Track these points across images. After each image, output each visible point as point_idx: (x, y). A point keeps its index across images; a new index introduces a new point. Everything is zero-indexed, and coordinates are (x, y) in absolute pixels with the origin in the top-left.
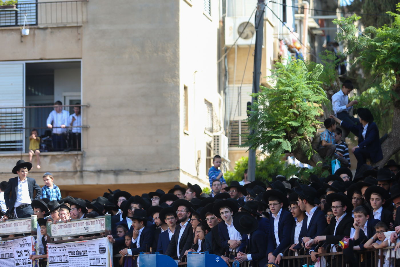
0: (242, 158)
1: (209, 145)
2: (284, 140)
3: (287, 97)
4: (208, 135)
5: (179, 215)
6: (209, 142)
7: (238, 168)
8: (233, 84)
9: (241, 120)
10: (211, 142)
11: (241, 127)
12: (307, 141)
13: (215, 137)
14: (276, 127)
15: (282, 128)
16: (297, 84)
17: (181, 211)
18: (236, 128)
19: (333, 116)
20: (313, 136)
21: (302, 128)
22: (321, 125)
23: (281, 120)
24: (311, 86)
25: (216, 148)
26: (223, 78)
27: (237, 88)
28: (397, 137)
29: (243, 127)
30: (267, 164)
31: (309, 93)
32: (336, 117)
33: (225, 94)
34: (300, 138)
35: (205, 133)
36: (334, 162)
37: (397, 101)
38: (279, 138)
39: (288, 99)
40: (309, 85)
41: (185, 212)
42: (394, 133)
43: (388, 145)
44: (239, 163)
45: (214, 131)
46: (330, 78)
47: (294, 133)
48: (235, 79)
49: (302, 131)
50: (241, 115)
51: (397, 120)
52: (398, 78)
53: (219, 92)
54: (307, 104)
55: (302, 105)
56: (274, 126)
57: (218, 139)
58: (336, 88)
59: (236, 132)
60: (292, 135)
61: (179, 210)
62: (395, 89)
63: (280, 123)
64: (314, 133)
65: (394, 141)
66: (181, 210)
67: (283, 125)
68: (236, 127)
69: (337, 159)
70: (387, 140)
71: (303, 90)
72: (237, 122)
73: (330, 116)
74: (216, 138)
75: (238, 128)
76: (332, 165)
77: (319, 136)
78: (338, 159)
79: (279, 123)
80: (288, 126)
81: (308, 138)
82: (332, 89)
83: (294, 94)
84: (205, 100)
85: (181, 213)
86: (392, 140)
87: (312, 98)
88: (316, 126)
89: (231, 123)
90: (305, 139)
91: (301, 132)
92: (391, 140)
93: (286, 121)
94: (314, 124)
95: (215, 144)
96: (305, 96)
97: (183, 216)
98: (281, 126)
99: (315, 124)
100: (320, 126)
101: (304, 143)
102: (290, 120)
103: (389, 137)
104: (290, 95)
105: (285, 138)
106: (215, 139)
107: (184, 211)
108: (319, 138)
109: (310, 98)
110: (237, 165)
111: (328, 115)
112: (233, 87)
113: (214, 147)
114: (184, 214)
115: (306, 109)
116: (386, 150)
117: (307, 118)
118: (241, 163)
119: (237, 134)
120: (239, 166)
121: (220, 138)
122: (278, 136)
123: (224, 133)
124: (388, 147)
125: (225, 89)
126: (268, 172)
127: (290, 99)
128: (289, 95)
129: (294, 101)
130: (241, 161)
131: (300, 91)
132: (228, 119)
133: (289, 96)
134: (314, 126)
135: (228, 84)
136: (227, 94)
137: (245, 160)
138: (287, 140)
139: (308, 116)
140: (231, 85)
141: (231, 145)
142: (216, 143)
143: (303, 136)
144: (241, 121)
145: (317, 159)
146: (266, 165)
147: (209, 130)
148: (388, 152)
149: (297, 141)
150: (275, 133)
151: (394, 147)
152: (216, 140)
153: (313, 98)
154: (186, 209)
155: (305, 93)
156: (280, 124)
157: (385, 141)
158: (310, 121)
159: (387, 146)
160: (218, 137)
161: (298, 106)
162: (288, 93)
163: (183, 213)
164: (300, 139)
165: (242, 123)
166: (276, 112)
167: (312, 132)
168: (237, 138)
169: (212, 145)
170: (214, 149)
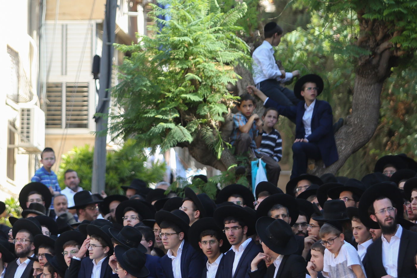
0: (74, 150)
1: (13, 124)
2: (176, 125)
3: (182, 54)
4: (12, 107)
5: (17, 246)
6: (11, 119)
7: (66, 166)
8: (54, 19)
9: (66, 83)
10: (15, 120)
11: (66, 94)
12: (212, 127)
13: (23, 110)
14: (163, 104)
15: (173, 105)
16: (199, 33)
17: (22, 240)
18: (56, 96)
19: (252, 86)
20: (221, 119)
21: (204, 106)
22: (236, 101)
23: (169, 91)
24: (221, 35)
25: (25, 130)
26: (37, 9)
27: (60, 27)
28: (360, 124)
29: (69, 94)
30: (117, 161)
31: (218, 47)
32: (258, 88)
33: (40, 36)
34: (200, 122)
35: (7, 104)
36: (255, 164)
37: (361, 65)
38: (166, 121)
39: (183, 57)
40: (218, 35)
41: (27, 243)
42: (355, 118)
43: (344, 137)
44: (69, 157)
45: (20, 99)
46: (249, 23)
47: (191, 114)
48: (58, 11)
49: (205, 111)
50: (66, 74)
51: (361, 97)
52: (364, 27)
53: (30, 33)
54: (212, 67)
55: (205, 68)
56: (159, 101)
57: (28, 115)
58: (257, 40)
59: (57, 103)
60: (187, 116)
61: (17, 239)
62: (358, 44)
63: (168, 97)
64: (224, 114)
65: (355, 131)
66: (20, 239)
67: (173, 101)
68: (58, 94)
69: (260, 160)
70: (343, 130)
71: (208, 42)
72: (58, 85)
73: (248, 87)
74: (26, 113)
75: (61, 96)
76: (253, 168)
77: (231, 120)
78: (262, 159)
79: (166, 96)
80: (181, 102)
81: (213, 123)
82: (252, 42)
83: (193, 49)
84: (9, 47)
85: (21, 243)
86: (351, 129)
87: (221, 56)
88: (228, 103)
89: (49, 87)
90: (208, 123)
91: (202, 113)
92: (349, 129)
93: (178, 93)
94: (223, 100)
95: (22, 124)
96: (211, 52)
97: (24, 249)
98: (169, 102)
99: (225, 100)
100: (234, 103)
101: (207, 130)
102: (186, 93)
103: (346, 124)
104: (186, 51)
105: (177, 121)
106: (23, 115)
107: (26, 240)
108: (231, 124)
109: (219, 57)
110: (64, 162)
111: (245, 84)
112: (55, 25)
113: (22, 128)
114: (26, 245)
115: (213, 74)
116: (341, 146)
117: (212, 90)
118: (71, 158)
119: (58, 106)
120: (68, 163)
121: (32, 113)
122: (166, 118)
123: (39, 104)
124: (344, 141)
125: (39, 28)
126: (119, 174)
127: (186, 58)
128: (184, 50)
129: (193, 62)
130: (73, 155)
131: (202, 44)
132: (44, 80)
133: (184, 53)
134: (224, 103)
135: (46, 19)
136: (44, 36)
137: (79, 152)
138: (181, 125)
139: (215, 86)
140: (49, 22)
141: (48, 125)
142: (25, 121)
143: (205, 120)
144: (67, 85)
145: (228, 158)
146: (115, 163)
147: (12, 98)
148: (344, 149)
149: (195, 127)
150: (160, 114)
151: (354, 142)
152: (26, 117)
153: (223, 57)
154: (29, 238)
155: (211, 47)
156: (169, 99)
157: (339, 131)
158: (217, 96)
159: (342, 138)
160: (29, 110)
161: (199, 69)
162: (182, 47)
163: (24, 243)
164: (201, 124)
165: (67, 87)
166: (164, 78)
167: (221, 114)
168: (58, 113)
169: (18, 124)
170: (22, 132)
